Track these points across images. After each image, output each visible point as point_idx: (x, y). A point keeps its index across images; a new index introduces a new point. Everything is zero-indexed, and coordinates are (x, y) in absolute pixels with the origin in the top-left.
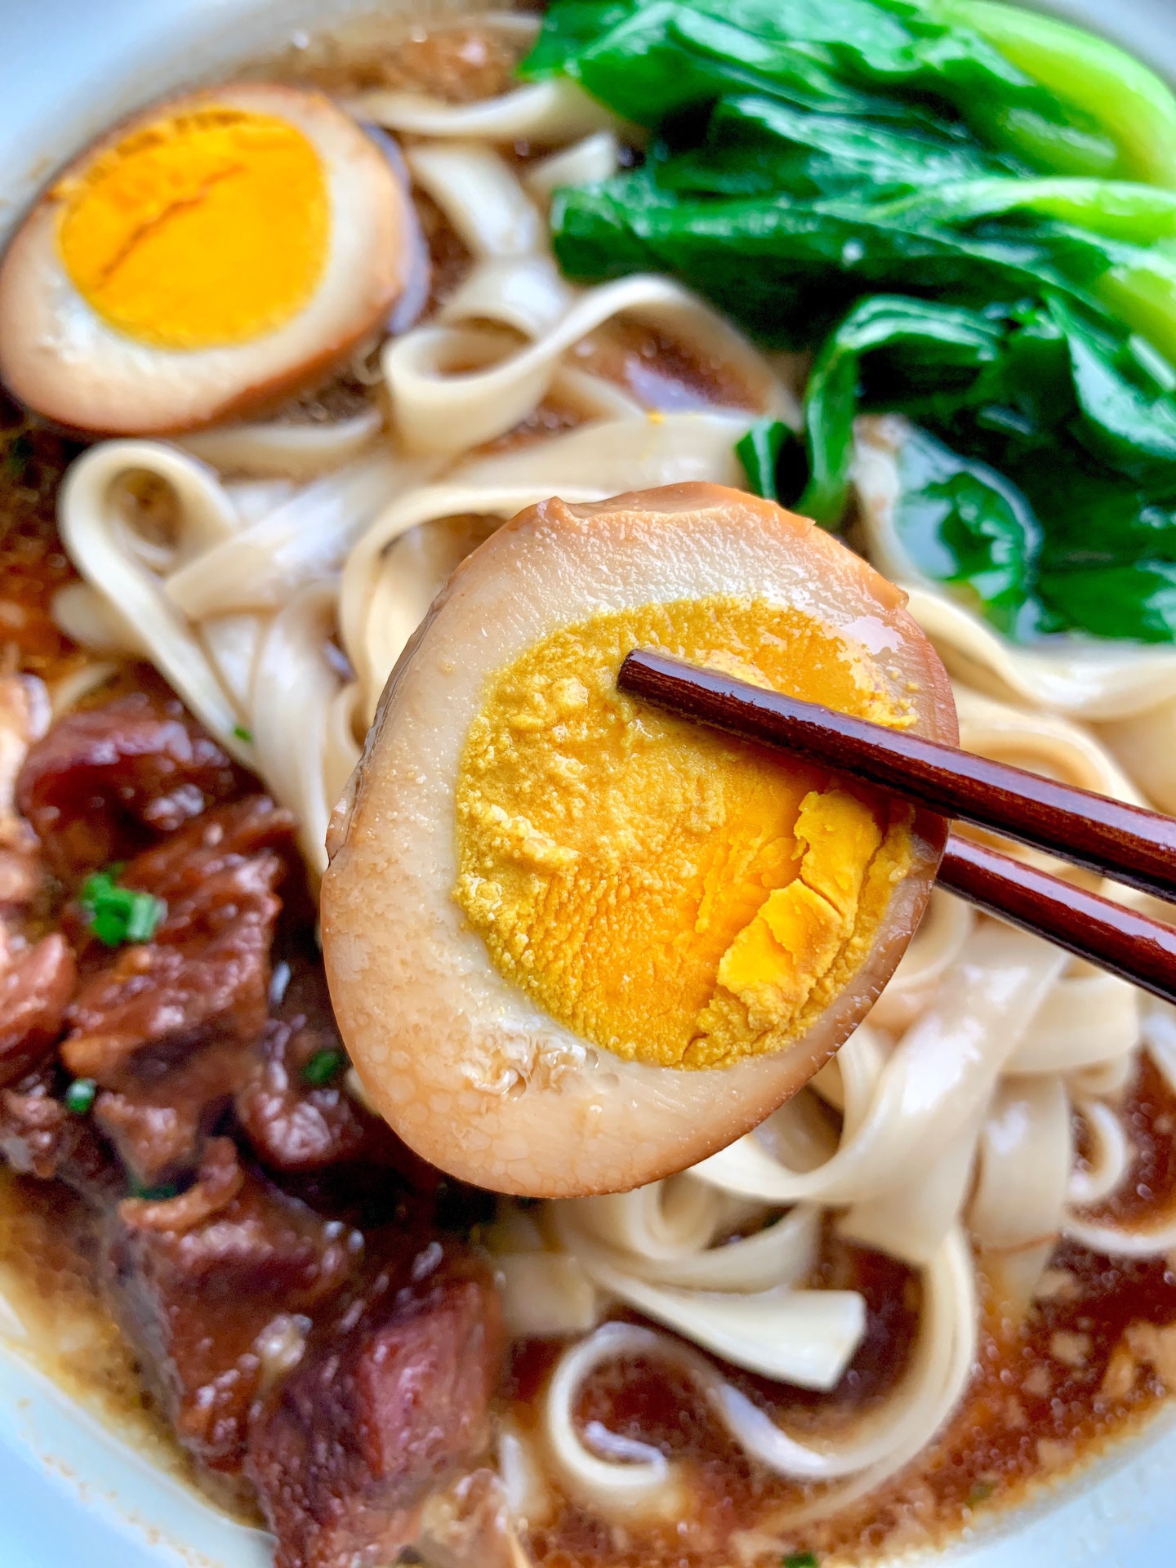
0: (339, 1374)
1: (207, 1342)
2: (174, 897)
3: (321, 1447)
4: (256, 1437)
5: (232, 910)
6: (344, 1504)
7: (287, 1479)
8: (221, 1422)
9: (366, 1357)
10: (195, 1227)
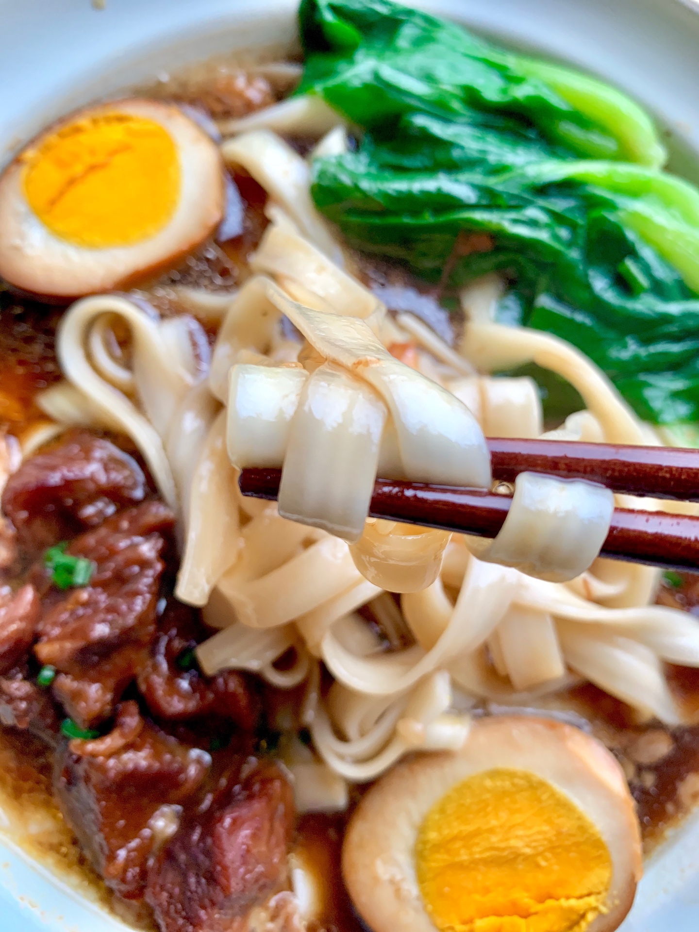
0: (202, 838)
1: (122, 823)
2: (101, 560)
3: (192, 880)
4: (152, 878)
5: (136, 569)
6: (207, 913)
7: (173, 901)
8: (130, 870)
9: (218, 825)
10: (115, 753)
